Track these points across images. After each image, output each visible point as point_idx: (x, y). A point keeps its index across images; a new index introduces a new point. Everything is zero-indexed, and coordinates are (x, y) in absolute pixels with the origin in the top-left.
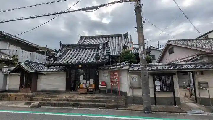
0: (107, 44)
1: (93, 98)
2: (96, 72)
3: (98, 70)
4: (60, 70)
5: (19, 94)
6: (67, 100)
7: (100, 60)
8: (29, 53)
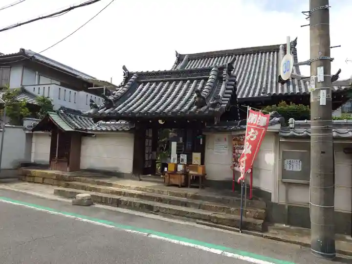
0: (230, 67)
1: (186, 195)
2: (198, 137)
3: (204, 133)
4: (121, 128)
5: (49, 172)
6: (132, 195)
7: (205, 107)
8: (73, 92)
